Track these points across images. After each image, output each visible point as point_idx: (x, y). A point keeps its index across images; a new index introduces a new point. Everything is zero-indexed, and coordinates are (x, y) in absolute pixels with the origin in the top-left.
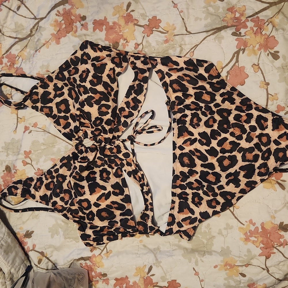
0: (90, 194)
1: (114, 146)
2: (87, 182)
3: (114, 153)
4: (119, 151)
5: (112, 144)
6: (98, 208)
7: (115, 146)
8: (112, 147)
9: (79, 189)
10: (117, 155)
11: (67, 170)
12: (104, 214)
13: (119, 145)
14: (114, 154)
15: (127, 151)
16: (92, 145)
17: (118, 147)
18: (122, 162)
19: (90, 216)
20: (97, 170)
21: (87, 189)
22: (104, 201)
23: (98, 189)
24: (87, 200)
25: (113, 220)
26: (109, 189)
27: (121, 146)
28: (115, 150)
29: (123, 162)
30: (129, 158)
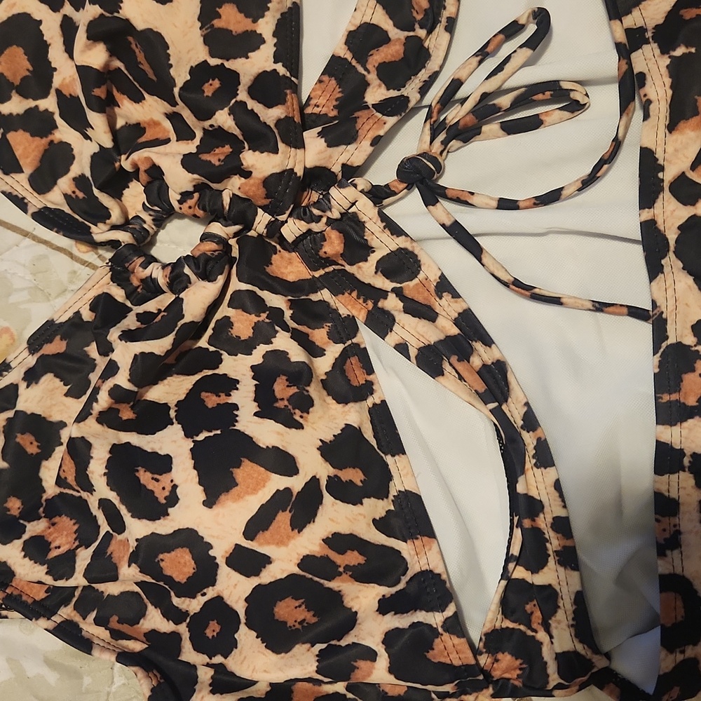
0: (205, 503)
1: (324, 220)
2: (187, 435)
3: (329, 261)
4: (357, 248)
5: (316, 212)
6: (254, 582)
7: (330, 222)
8: (316, 227)
9: (145, 477)
10: (348, 268)
11: (66, 395)
12: (290, 611)
13: (353, 209)
14: (330, 269)
15: (401, 242)
16: (202, 240)
17: (350, 225)
18: (375, 304)
19: (212, 630)
20: (237, 366)
21: (185, 475)
22: (289, 538)
23: (247, 471)
24: (189, 539)
25: (343, 643)
26: (313, 466)
27: (363, 218)
28: (333, 245)
29: (380, 305)
30: (416, 281)
